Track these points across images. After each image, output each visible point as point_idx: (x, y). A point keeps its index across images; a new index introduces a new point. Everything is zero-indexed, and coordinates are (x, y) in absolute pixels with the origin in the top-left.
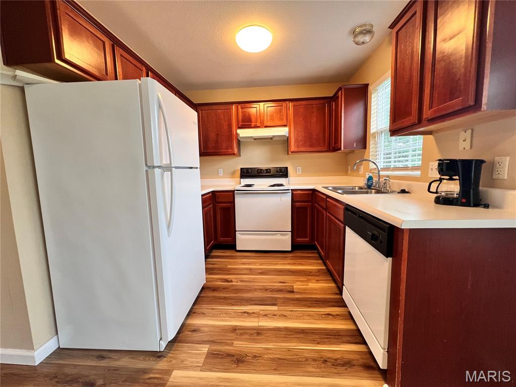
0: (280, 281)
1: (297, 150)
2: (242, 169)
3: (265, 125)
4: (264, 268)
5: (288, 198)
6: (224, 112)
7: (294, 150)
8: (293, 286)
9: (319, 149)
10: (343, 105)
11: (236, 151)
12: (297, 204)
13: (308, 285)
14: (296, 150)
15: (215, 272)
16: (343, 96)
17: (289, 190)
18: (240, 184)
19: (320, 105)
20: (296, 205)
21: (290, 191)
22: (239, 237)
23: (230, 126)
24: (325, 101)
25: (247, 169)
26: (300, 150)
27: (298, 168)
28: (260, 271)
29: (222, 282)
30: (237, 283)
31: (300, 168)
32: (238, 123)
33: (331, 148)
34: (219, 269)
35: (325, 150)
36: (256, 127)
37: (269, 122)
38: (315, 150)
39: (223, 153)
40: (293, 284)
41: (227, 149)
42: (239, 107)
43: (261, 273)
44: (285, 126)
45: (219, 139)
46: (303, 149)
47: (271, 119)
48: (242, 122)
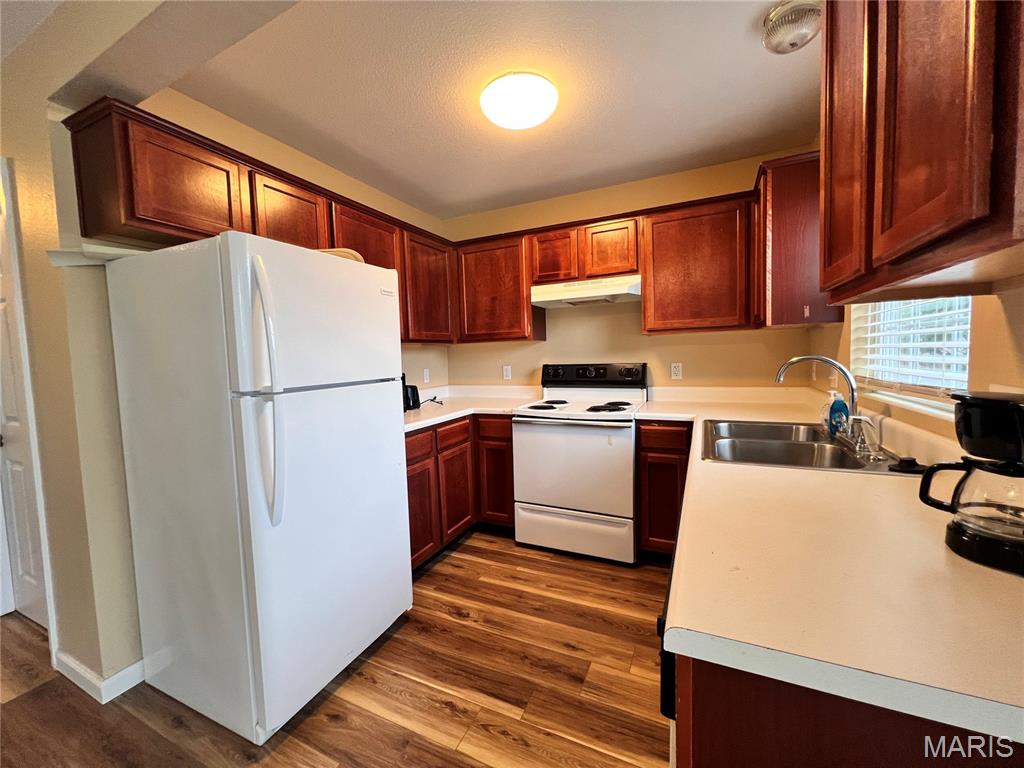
0: (566, 641)
1: (662, 327)
2: (545, 367)
3: (588, 273)
4: (550, 599)
5: (626, 441)
6: (506, 254)
7: (656, 327)
8: (588, 663)
9: (719, 322)
10: (770, 212)
11: (528, 330)
12: (650, 455)
13: (629, 672)
14: (659, 324)
15: (453, 586)
16: (769, 188)
17: (630, 421)
18: (542, 398)
19: (721, 215)
20: (647, 456)
21: (633, 424)
22: (521, 514)
23: (517, 280)
24: (732, 204)
25: (556, 367)
26: (669, 326)
27: (673, 365)
28: (537, 604)
29: (450, 614)
30: (474, 624)
31: (680, 365)
32: (533, 274)
33: (752, 319)
34: (463, 582)
35: (736, 323)
36: (569, 279)
37: (595, 268)
38: (707, 323)
39: (504, 336)
40: (590, 658)
41: (512, 326)
42: (535, 239)
43: (539, 612)
44: (633, 272)
45: (498, 308)
46: (676, 323)
47: (600, 259)
48: (540, 271)
